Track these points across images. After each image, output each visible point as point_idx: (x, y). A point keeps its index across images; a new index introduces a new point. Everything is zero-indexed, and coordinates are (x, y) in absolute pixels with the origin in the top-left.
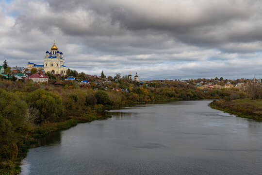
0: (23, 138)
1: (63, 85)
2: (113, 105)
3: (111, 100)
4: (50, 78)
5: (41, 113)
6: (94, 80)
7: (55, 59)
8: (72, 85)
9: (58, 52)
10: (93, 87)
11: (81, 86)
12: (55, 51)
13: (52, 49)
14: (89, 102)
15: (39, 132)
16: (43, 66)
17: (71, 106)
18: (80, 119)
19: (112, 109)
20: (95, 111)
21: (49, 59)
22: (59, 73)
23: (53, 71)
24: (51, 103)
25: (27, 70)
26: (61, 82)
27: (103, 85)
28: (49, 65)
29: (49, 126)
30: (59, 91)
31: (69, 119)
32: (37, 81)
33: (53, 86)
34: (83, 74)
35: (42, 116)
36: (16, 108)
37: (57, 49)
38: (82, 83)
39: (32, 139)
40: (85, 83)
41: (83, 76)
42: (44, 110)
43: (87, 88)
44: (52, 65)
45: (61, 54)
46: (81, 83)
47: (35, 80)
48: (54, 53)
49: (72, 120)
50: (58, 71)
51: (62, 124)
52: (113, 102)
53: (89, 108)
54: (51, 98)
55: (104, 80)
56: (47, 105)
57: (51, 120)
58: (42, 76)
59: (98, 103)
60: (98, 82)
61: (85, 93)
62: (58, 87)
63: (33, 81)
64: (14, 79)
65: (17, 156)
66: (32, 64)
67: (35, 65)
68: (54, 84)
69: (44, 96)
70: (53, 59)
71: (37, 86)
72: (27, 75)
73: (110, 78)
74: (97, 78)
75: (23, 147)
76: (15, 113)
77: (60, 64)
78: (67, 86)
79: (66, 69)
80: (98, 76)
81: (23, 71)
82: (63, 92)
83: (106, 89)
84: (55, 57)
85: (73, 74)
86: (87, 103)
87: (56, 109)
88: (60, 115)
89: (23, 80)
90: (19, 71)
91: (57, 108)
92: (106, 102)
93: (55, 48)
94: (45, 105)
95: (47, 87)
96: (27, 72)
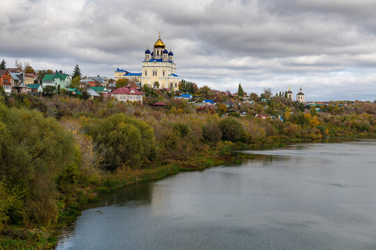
0: (80, 193)
1: (167, 108)
2: (249, 143)
3: (246, 133)
4: (147, 95)
5: (117, 152)
6: (224, 100)
7: (161, 64)
8: (182, 108)
9: (165, 52)
10: (222, 112)
11: (199, 110)
12: (160, 50)
13: (156, 47)
14: (207, 137)
15: (108, 184)
16: (140, 75)
17: (173, 144)
18: (184, 165)
19: (248, 149)
20: (216, 152)
21: (150, 64)
22: (167, 87)
23: (157, 84)
24: (133, 137)
25: (111, 81)
26: (165, 101)
27: (239, 108)
28: (150, 73)
29: (125, 175)
30: (158, 117)
31: (166, 164)
32: (125, 100)
33: (150, 108)
34: (205, 90)
35: (118, 157)
36: (55, 142)
37: (163, 47)
38: (204, 104)
39: (94, 195)
40: (209, 104)
41: (206, 93)
42: (122, 148)
43: (209, 112)
44: (155, 73)
45: (171, 54)
46: (200, 105)
47: (121, 97)
48: (159, 53)
49: (169, 167)
50: (164, 84)
51: (150, 171)
52: (250, 138)
53: (207, 147)
54: (133, 128)
55: (242, 100)
56: (126, 140)
57: (132, 165)
58: (133, 91)
59: (224, 138)
60: (231, 103)
61: (203, 120)
62: (158, 109)
63: (116, 100)
64: (85, 96)
65: (56, 220)
66: (122, 71)
67: (127, 74)
68: (152, 105)
69: (122, 125)
70: (157, 64)
71: (122, 107)
72: (110, 91)
73: (253, 96)
74: (230, 96)
75: (74, 208)
76: (52, 150)
77: (168, 72)
78: (174, 108)
79: (177, 81)
80: (232, 93)
81: (104, 84)
82: (165, 118)
83: (243, 115)
84: (161, 60)
85: (188, 88)
86: (206, 138)
87: (142, 147)
88: (151, 157)
89: (100, 98)
90: (97, 83)
91: (144, 146)
92: (238, 137)
93: (161, 44)
94: (123, 139)
95: (138, 110)
96: (110, 85)
